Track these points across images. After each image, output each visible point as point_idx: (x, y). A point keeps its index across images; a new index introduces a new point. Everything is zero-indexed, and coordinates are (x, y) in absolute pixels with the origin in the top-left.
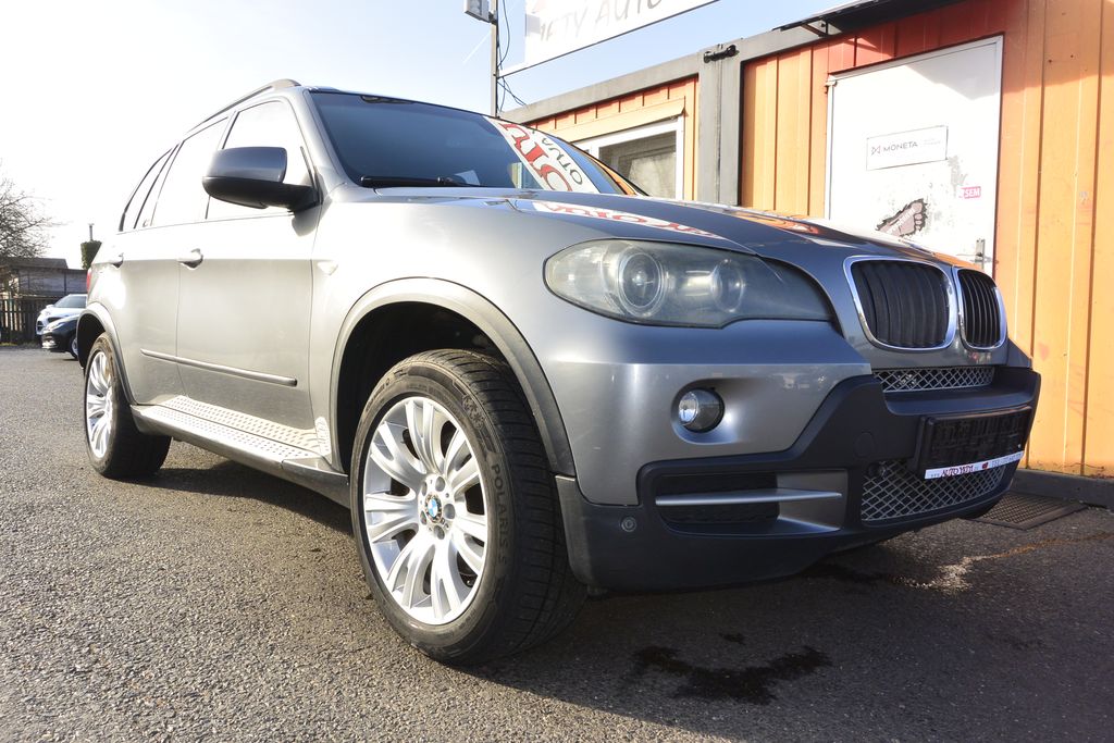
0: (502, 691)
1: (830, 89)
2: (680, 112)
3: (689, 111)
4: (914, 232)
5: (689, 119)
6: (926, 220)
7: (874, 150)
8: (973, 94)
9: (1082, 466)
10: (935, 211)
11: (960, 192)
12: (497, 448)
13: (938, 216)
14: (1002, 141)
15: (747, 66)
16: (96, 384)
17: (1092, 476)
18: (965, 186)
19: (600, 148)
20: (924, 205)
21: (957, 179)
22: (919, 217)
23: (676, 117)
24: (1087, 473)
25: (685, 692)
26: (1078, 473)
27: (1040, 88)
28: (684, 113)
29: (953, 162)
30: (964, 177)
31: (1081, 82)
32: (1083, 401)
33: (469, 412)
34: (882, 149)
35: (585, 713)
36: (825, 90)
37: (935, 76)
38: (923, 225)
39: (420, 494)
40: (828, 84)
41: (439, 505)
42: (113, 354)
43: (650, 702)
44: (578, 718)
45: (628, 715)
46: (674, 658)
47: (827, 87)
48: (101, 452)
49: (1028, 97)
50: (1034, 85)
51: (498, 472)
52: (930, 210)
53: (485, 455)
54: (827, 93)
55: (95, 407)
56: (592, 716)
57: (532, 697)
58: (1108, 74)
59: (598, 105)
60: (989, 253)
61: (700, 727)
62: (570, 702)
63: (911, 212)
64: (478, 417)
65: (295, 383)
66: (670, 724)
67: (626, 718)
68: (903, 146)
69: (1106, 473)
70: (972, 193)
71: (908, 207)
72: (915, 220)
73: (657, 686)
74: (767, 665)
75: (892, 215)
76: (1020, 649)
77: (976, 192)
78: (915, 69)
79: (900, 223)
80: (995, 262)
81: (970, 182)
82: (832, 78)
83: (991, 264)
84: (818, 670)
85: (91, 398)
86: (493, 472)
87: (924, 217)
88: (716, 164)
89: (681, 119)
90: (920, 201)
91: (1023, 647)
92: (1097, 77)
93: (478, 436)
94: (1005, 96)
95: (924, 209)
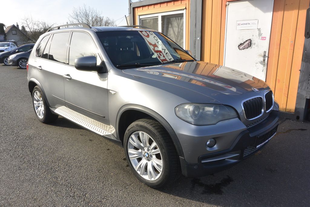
0: (166, 195)
1: (227, 6)
2: (185, 8)
3: (187, 8)
4: (248, 48)
5: (187, 10)
6: (251, 45)
7: (239, 24)
8: (265, 11)
9: (286, 109)
10: (254, 43)
11: (260, 38)
12: (165, 148)
13: (254, 44)
14: (272, 25)
16: (36, 98)
17: (288, 112)
18: (262, 37)
19: (162, 16)
20: (251, 41)
21: (260, 34)
22: (250, 44)
23: (184, 9)
24: (287, 111)
25: (204, 193)
26: (285, 111)
27: (283, 12)
28: (186, 8)
29: (259, 30)
30: (262, 34)
31: (294, 11)
32: (287, 94)
33: (157, 139)
34: (241, 24)
35: (185, 200)
36: (225, 6)
37: (256, 6)
38: (250, 46)
39: (143, 151)
40: (226, 4)
41: (148, 155)
42: (42, 93)
43: (198, 196)
44: (184, 202)
45: (194, 200)
46: (200, 182)
47: (226, 5)
48: (41, 117)
49: (280, 14)
50: (281, 11)
51: (165, 154)
52: (253, 42)
53: (162, 150)
54: (226, 7)
55: (37, 105)
56: (187, 201)
57: (173, 196)
58: (301, 10)
59: (161, 3)
60: (267, 55)
61: (209, 202)
62: (181, 197)
63: (248, 42)
64: (159, 141)
65: (105, 117)
66: (203, 202)
67: (194, 201)
68: (246, 24)
69: (291, 111)
70: (264, 39)
71: (247, 41)
72: (248, 44)
73: (198, 191)
74: (220, 182)
75: (243, 43)
76: (272, 173)
77: (265, 38)
78: (250, 2)
79: (244, 45)
80: (268, 57)
81: (263, 35)
82: (228, 3)
83: (267, 58)
84: (231, 183)
85: (35, 102)
86: (164, 154)
87: (251, 44)
88: (195, 24)
89: (185, 10)
90: (250, 39)
91: (273, 172)
92: (298, 10)
93: (160, 145)
94: (274, 13)
95: (251, 42)
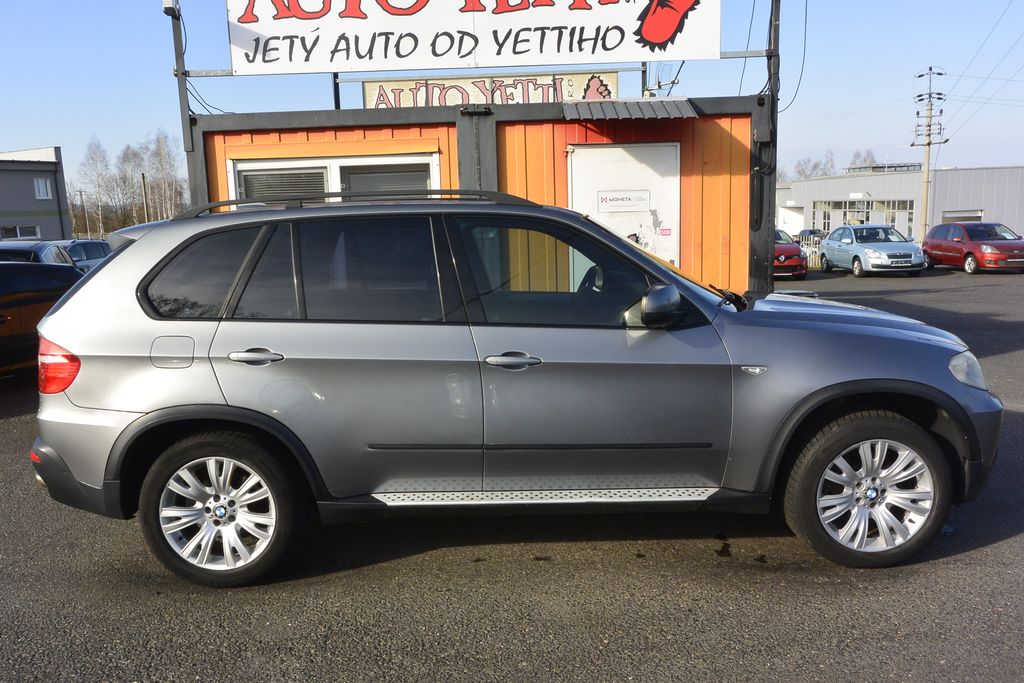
1: (569, 154)
2: (434, 150)
3: (444, 150)
5: (445, 157)
7: (605, 200)
8: (664, 173)
11: (659, 231)
14: (682, 204)
15: (501, 125)
18: (661, 228)
19: (342, 167)
21: (657, 223)
23: (433, 153)
27: (701, 176)
28: (439, 151)
29: (654, 213)
30: (660, 223)
31: (721, 177)
34: (608, 200)
36: (565, 154)
37: (641, 159)
40: (567, 150)
47: (567, 153)
49: (695, 180)
50: (698, 175)
54: (567, 156)
58: (734, 175)
59: (338, 128)
65: (710, 446)
68: (623, 199)
70: (666, 232)
77: (668, 232)
78: (627, 151)
81: (664, 225)
82: (569, 147)
89: (436, 156)
92: (729, 175)
94: (683, 178)
